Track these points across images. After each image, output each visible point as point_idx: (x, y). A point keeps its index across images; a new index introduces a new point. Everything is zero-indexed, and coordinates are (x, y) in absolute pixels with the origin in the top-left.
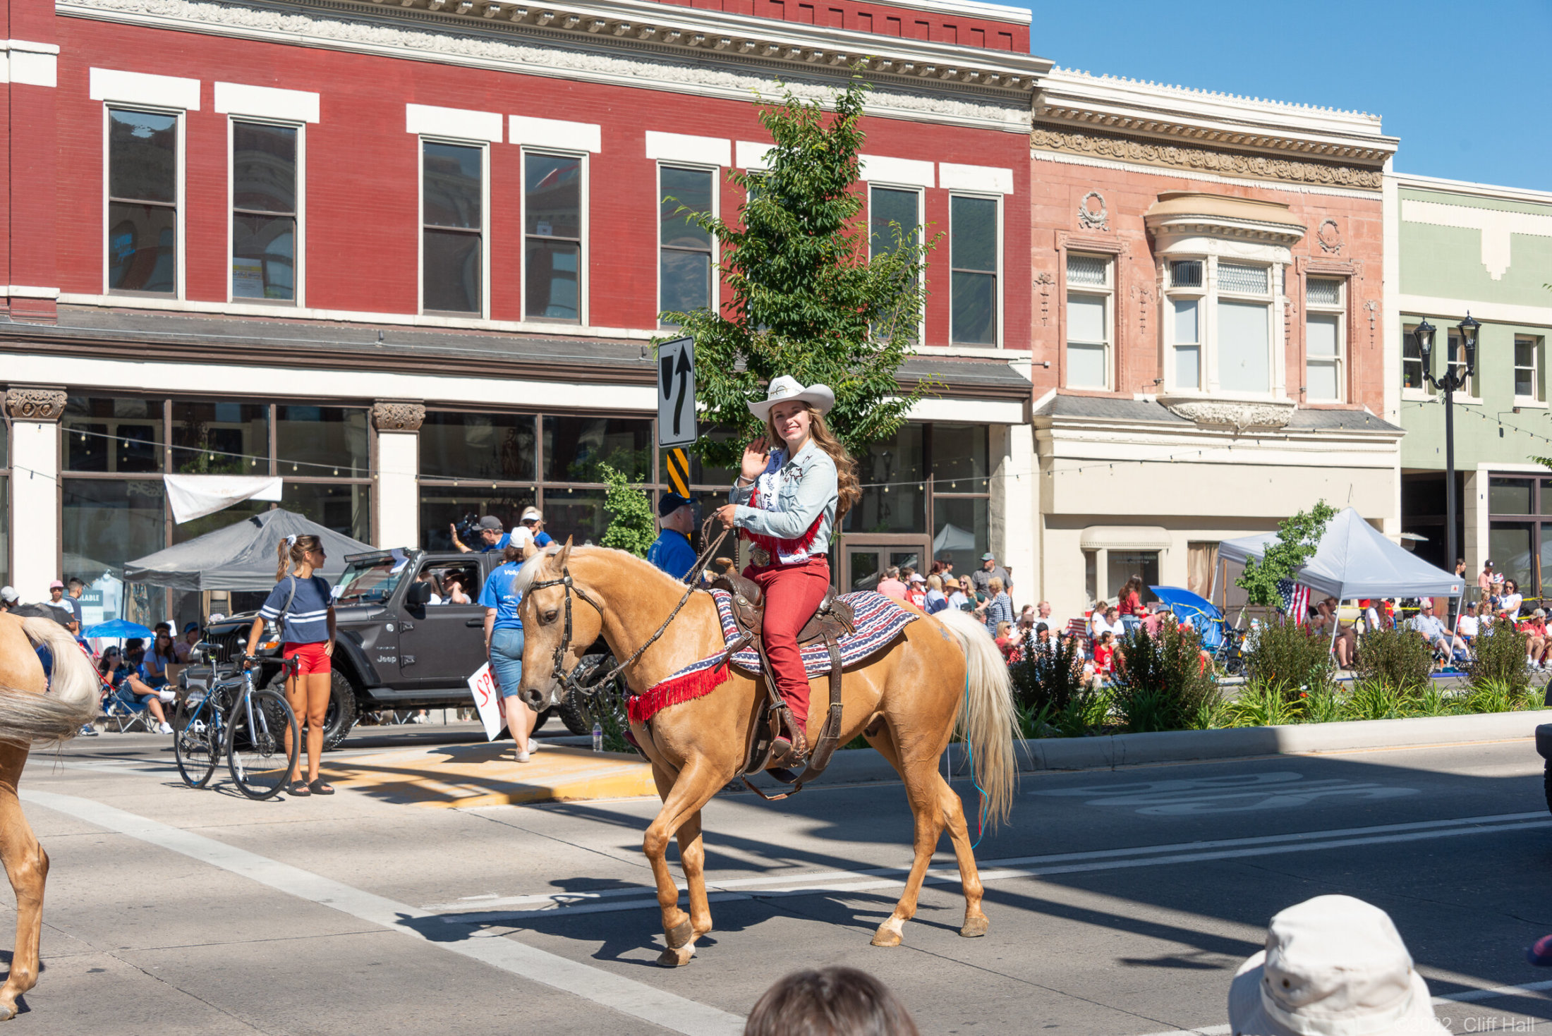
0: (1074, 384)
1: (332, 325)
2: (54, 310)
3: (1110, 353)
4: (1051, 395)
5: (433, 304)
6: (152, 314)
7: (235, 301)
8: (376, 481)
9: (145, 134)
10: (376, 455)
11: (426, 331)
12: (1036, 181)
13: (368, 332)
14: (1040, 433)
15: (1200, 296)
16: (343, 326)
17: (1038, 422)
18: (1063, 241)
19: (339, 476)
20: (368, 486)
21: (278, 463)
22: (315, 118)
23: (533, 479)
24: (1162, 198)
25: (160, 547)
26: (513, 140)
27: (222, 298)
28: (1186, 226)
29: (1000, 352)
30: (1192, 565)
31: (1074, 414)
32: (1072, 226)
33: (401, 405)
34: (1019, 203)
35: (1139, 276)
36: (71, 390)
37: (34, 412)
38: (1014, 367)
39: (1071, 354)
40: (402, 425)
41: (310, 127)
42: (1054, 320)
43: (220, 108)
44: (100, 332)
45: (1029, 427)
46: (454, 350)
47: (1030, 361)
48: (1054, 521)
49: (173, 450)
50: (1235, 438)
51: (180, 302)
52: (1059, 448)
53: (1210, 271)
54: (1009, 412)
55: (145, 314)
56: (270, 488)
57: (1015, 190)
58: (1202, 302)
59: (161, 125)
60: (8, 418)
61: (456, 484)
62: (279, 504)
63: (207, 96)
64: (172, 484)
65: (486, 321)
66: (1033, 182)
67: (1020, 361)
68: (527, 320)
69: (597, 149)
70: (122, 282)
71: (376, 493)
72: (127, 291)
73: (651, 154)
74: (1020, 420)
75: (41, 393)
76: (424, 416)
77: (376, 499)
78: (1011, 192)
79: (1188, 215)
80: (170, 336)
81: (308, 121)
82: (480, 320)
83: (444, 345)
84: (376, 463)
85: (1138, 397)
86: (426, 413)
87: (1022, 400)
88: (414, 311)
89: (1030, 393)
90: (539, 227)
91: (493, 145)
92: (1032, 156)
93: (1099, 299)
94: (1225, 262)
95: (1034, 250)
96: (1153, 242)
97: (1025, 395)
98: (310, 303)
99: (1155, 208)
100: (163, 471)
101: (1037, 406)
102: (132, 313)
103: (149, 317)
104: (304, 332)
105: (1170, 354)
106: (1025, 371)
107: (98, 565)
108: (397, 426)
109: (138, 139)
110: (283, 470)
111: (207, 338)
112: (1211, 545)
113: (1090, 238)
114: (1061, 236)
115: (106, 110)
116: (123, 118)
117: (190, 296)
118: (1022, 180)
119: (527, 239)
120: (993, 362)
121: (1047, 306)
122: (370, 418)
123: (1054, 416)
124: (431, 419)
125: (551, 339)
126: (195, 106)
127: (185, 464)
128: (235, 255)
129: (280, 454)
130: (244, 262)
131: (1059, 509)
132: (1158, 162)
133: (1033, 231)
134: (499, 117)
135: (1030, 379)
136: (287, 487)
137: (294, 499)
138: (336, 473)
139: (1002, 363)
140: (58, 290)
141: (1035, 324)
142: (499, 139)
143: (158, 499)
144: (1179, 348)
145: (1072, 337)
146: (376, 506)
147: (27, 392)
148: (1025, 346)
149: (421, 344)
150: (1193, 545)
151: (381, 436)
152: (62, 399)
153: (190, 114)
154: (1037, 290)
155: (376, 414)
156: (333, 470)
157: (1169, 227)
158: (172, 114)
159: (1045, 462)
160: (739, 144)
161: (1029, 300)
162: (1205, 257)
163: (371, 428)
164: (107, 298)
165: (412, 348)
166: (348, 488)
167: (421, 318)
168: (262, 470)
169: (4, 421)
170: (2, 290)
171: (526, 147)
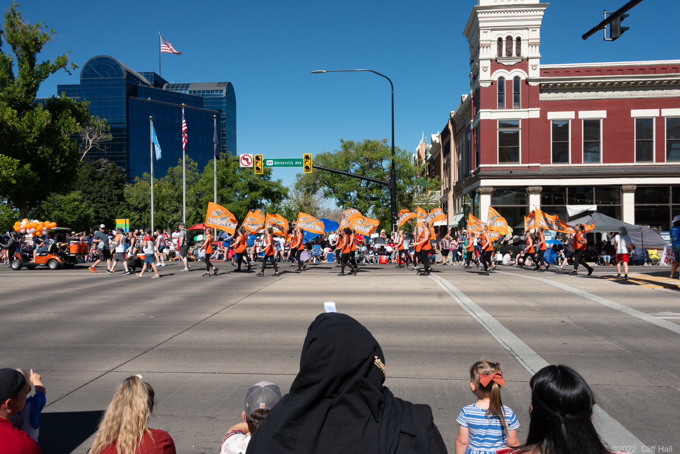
1: (610, 167)
2: (539, 168)
5: (638, 160)
6: (563, 168)
7: (584, 163)
8: (623, 205)
9: (560, 126)
10: (623, 198)
11: (637, 167)
13: (620, 168)
16: (612, 167)
20: (620, 206)
22: (605, 116)
23: (669, 203)
26: (662, 115)
27: (581, 163)
33: (630, 186)
36: (543, 186)
37: (535, 192)
40: (630, 191)
41: (604, 119)
43: (580, 117)
44: (550, 173)
46: (644, 171)
49: (568, 199)
51: (570, 164)
55: (561, 168)
56: (594, 208)
59: (565, 123)
61: (645, 205)
62: (596, 211)
63: (577, 115)
64: (568, 207)
65: (655, 163)
68: (667, 162)
70: (555, 161)
72: (557, 163)
75: (536, 188)
77: (623, 209)
81: (603, 117)
82: (652, 163)
83: (642, 170)
84: (623, 200)
86: (637, 187)
88: (633, 162)
90: (671, 137)
91: (657, 117)
98: (604, 162)
100: (566, 204)
102: (558, 168)
104: (602, 169)
108: (628, 191)
110: (596, 203)
111: (577, 173)
115: (551, 121)
116: (555, 123)
117: (572, 163)
119: (667, 141)
122: (620, 189)
124: (638, 189)
125: (674, 166)
126: (573, 117)
127: (571, 203)
128: (584, 152)
129: (596, 199)
130: (586, 153)
134: (658, 110)
136: (598, 207)
137: (599, 210)
140: (540, 164)
142: (658, 115)
143: (565, 211)
146: (623, 211)
147: (533, 188)
149: (635, 170)
151: (624, 194)
152: (541, 189)
153: (572, 120)
155: (623, 188)
156: (611, 203)
158: (567, 120)
163: (621, 192)
164: (552, 165)
165: (633, 171)
166: (614, 207)
167: (635, 164)
168: (592, 203)
169: (527, 195)
170: (527, 165)
171: (666, 116)
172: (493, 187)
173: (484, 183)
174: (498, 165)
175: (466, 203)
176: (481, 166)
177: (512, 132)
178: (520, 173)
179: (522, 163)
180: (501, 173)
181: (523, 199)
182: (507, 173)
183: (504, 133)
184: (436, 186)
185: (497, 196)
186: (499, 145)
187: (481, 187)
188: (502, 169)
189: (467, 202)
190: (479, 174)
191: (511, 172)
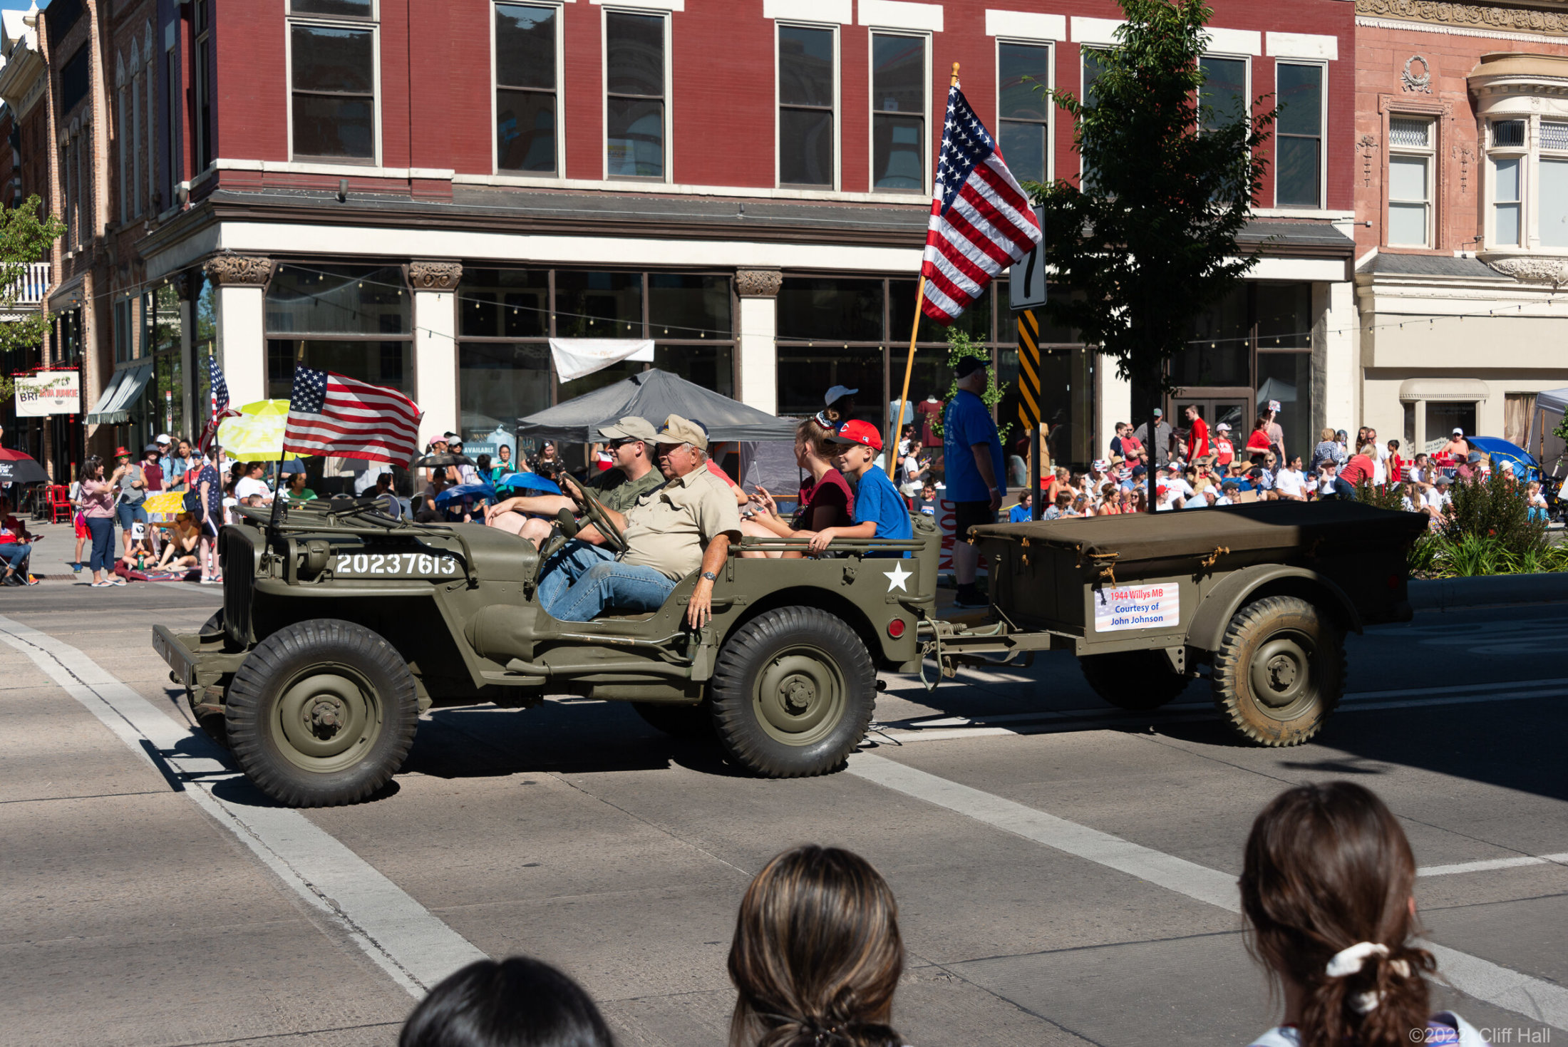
0: (1396, 242)
1: (698, 199)
2: (449, 189)
3: (1431, 212)
4: (1373, 253)
5: (789, 178)
6: (536, 192)
7: (610, 178)
8: (739, 343)
9: (526, 26)
10: (739, 318)
11: (783, 203)
12: (1360, 47)
13: (730, 205)
14: (1361, 291)
15: (1521, 155)
16: (708, 200)
17: (1359, 279)
18: (1387, 104)
19: (704, 338)
20: (732, 347)
21: (651, 328)
22: (680, 6)
23: (879, 338)
24: (1484, 60)
25: (547, 405)
26: (861, 22)
27: (599, 176)
28: (1509, 86)
29: (1323, 213)
30: (1508, 416)
31: (1395, 271)
32: (1395, 89)
33: (760, 272)
34: (1343, 68)
35: (1461, 136)
36: (465, 261)
37: (435, 283)
38: (1337, 226)
39: (1393, 212)
40: (762, 291)
41: (676, 15)
42: (1377, 181)
44: (490, 209)
45: (1350, 284)
47: (1352, 221)
48: (1373, 373)
49: (557, 316)
50: (1553, 292)
51: (561, 180)
52: (1380, 304)
53: (1533, 131)
54: (1331, 270)
55: (530, 192)
56: (643, 350)
57: (1339, 56)
58: (1524, 158)
59: (541, 17)
60: (411, 289)
61: (811, 345)
62: (652, 365)
64: (556, 347)
65: (838, 194)
66: (1357, 48)
67: (1343, 221)
68: (876, 191)
69: (939, 27)
70: (509, 162)
71: (739, 354)
72: (513, 171)
73: (990, 31)
74: (1342, 278)
75: (440, 266)
76: (781, 282)
77: (739, 359)
78: (1336, 58)
79: (1511, 76)
80: (553, 211)
81: (674, 10)
82: (832, 192)
83: (799, 216)
84: (739, 325)
85: (1458, 254)
86: (784, 279)
87: (1344, 258)
88: (772, 185)
89: (1352, 252)
90: (886, 103)
91: (844, 28)
92: (1357, 22)
93: (1421, 160)
94: (1548, 121)
95: (1357, 114)
96: (1475, 102)
97: (1347, 254)
98: (677, 180)
99: (1477, 69)
100: (548, 335)
101: (1359, 264)
102: (519, 191)
103: (533, 195)
104: (672, 207)
105: (1490, 213)
106: (1348, 231)
107: (491, 422)
108: (757, 292)
109: (521, 31)
110: (655, 334)
111: (586, 214)
112: (1525, 396)
113: (1412, 101)
114: (1385, 100)
115: (492, 5)
116: (508, 11)
117: (570, 175)
118: (1347, 47)
119: (875, 115)
120: (1316, 223)
121: (1370, 168)
122: (732, 283)
123: (1376, 274)
124: (786, 283)
125: (897, 208)
127: (567, 330)
128: (609, 136)
129: (652, 317)
130: (618, 142)
131: (1379, 362)
132: (1482, 24)
133: (1357, 95)
135: (1352, 238)
136: (658, 349)
137: (665, 359)
138: (703, 335)
139: (1325, 223)
140: (453, 171)
141: (1358, 185)
142: (849, 21)
143: (545, 361)
144: (1499, 206)
145: (1393, 197)
146: (739, 365)
147: (428, 265)
148: (1348, 207)
149: (778, 216)
150: (1510, 396)
151: (743, 300)
152: (458, 270)
153: (568, 8)
154: (1360, 152)
155: (738, 281)
156: (700, 333)
157: (1492, 88)
158: (551, 9)
159: (1366, 318)
160: (1073, 19)
161: (1352, 162)
162: (1528, 117)
163: (733, 294)
164: (496, 178)
165: (770, 219)
166: (712, 350)
167: (778, 191)
168: (636, 334)
169: (407, 292)
170: (402, 173)
171: (874, 28)
172: (273, 255)
173: (235, 235)
174: (290, 166)
175: (161, 321)
176: (221, 163)
177: (346, 34)
178: (376, 202)
179: (387, 163)
180: (303, 198)
181: (389, 309)
182: (329, 199)
183: (315, 32)
184: (28, 242)
185: (288, 296)
186: (296, 84)
187: (224, 254)
188: (305, 181)
189: (166, 316)
190: (212, 199)
191: (342, 199)
